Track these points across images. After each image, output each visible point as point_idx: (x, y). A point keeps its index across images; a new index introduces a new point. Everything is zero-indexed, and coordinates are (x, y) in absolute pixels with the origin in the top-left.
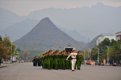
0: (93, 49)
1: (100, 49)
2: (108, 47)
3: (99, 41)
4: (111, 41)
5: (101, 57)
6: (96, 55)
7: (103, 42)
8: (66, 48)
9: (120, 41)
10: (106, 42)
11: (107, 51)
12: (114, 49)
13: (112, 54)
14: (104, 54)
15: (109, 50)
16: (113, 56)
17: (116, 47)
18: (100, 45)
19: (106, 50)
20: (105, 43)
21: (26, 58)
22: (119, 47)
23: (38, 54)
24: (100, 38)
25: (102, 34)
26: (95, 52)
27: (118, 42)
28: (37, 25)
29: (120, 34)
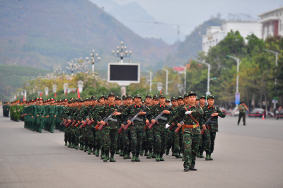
0: (193, 65)
1: (214, 65)
2: (238, 60)
3: (209, 39)
4: (246, 41)
5: (216, 91)
6: (201, 82)
7: (222, 43)
8: (111, 66)
9: (275, 41)
10: (232, 45)
11: (235, 72)
12: (257, 65)
13: (250, 81)
14: (225, 79)
15: (241, 67)
16: (254, 86)
17: (262, 60)
18: (213, 52)
19: (230, 68)
20: (230, 48)
22: (269, 58)
23: (23, 78)
24: (214, 30)
25: (219, 15)
26: (200, 74)
27: (268, 45)
29: (274, 18)
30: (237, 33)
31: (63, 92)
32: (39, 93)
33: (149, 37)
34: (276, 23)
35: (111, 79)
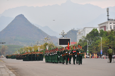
2: (101, 38)
3: (79, 33)
4: (99, 32)
6: (84, 47)
8: (60, 39)
10: (95, 33)
14: (94, 45)
18: (88, 36)
19: (95, 41)
21: (4, 53)
23: (15, 48)
24: (81, 30)
28: (13, 21)
29: (104, 25)
30: (96, 29)
31: (38, 51)
32: (25, 52)
33: (52, 36)
34: (105, 27)
35: (60, 45)
